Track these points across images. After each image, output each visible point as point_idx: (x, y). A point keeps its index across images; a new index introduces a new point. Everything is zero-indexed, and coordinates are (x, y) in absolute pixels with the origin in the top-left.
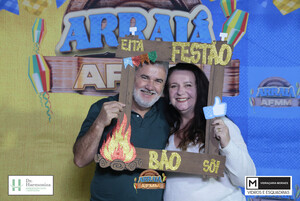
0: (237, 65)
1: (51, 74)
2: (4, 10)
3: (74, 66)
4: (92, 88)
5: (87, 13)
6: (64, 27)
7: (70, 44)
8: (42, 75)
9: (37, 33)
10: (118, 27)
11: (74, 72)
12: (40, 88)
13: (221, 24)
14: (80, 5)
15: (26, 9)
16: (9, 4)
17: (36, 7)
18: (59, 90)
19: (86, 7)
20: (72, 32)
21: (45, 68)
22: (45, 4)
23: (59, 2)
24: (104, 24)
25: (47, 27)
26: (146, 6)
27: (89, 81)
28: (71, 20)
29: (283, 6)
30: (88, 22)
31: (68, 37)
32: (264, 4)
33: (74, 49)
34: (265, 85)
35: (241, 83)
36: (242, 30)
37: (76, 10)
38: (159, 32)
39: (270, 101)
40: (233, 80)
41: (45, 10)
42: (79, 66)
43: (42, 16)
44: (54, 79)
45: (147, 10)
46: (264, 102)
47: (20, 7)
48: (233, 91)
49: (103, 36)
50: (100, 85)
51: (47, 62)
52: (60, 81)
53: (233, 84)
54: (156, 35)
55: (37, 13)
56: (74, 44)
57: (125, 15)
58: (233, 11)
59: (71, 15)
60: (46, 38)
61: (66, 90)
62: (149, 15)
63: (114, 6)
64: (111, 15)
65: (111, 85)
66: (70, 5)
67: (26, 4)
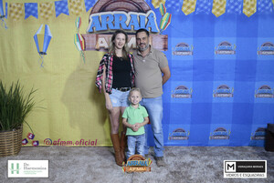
2: (62, 14)
4: (103, 48)
7: (93, 28)
8: (81, 42)
9: (78, 24)
10: (114, 20)
12: (80, 49)
13: (160, 18)
15: (72, 13)
16: (64, 11)
17: (77, 12)
18: (89, 49)
19: (99, 11)
20: (93, 23)
21: (82, 39)
22: (81, 10)
23: (87, 10)
24: (108, 19)
25: (82, 21)
27: (102, 45)
28: (93, 18)
29: (186, 11)
30: (100, 18)
31: (91, 25)
32: (178, 10)
33: (95, 31)
34: (178, 46)
35: (169, 45)
38: (133, 22)
41: (81, 13)
43: (79, 16)
46: (178, 53)
47: (69, 12)
48: (165, 48)
49: (107, 25)
51: (83, 37)
53: (165, 46)
54: (131, 24)
55: (77, 15)
57: (117, 15)
58: (165, 13)
59: (93, 15)
60: (82, 26)
62: (128, 15)
63: (112, 11)
64: (111, 15)
67: (72, 10)
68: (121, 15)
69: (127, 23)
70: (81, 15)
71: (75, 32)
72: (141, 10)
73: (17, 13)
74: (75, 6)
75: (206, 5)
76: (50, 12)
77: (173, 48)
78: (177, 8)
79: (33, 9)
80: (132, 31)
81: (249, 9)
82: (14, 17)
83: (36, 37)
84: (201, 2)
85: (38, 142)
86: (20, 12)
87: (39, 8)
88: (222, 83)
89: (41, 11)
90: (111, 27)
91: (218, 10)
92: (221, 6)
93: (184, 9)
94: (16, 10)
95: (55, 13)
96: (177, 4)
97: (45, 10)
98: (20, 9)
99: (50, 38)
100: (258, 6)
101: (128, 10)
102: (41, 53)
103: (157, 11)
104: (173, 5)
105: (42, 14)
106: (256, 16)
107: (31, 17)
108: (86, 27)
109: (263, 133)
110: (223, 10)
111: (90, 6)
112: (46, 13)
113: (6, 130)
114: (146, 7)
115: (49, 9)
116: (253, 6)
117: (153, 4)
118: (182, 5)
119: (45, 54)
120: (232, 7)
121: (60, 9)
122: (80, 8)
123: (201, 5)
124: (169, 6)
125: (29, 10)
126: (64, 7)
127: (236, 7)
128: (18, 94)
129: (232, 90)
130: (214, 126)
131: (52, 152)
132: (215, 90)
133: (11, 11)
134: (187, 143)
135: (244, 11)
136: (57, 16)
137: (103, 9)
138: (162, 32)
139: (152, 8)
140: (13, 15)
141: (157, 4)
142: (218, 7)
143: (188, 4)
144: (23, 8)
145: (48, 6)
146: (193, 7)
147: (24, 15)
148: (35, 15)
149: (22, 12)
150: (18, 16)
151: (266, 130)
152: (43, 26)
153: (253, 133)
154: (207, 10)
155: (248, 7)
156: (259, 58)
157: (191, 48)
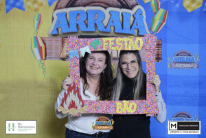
0: (160, 43)
1: (46, 48)
2: (15, 9)
3: (60, 43)
6: (53, 19)
7: (57, 29)
8: (40, 49)
9: (36, 22)
10: (87, 19)
11: (60, 47)
12: (39, 58)
13: (151, 16)
14: (63, 5)
15: (29, 7)
16: (18, 4)
17: (36, 6)
18: (51, 58)
19: (67, 6)
20: (58, 22)
21: (42, 44)
22: (41, 5)
23: (50, 4)
24: (78, 17)
25: (43, 19)
26: (105, 5)
28: (57, 15)
29: (189, 6)
30: (68, 15)
31: (56, 25)
32: (177, 5)
33: (60, 33)
34: (177, 55)
35: (163, 54)
36: (164, 21)
37: (61, 8)
38: (113, 22)
39: (181, 65)
40: (158, 53)
41: (41, 8)
42: (63, 43)
43: (39, 12)
44: (47, 51)
45: (105, 8)
46: (177, 65)
47: (25, 6)
48: (158, 59)
49: (77, 25)
51: (43, 41)
52: (51, 53)
53: (158, 55)
54: (111, 24)
55: (36, 10)
56: (60, 30)
57: (91, 11)
58: (158, 9)
59: (58, 11)
60: (42, 26)
61: (55, 58)
63: (85, 6)
64: (82, 11)
66: (57, 5)
67: (29, 4)
68: (97, 12)
70: (41, 11)
71: (32, 34)
77: (170, 59)
90: (83, 28)
93: (186, 3)
95: (4, 7)
101: (107, 5)
103: (147, 6)
108: (47, 28)
114: (133, 1)
121: (11, 1)
122: (40, 0)
136: (8, 11)
137: (71, 4)
146: (200, 1)
157: (196, 58)
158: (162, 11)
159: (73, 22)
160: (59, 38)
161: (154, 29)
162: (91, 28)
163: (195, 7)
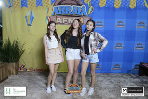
2: (39, 6)
4: (59, 23)
5: (58, 6)
7: (54, 13)
8: (48, 20)
9: (47, 11)
10: (65, 9)
16: (41, 4)
19: (58, 5)
20: (55, 11)
21: (49, 18)
23: (52, 4)
24: (62, 9)
25: (49, 9)
27: (59, 22)
30: (58, 8)
36: (92, 10)
38: (74, 11)
47: (43, 5)
50: (61, 22)
51: (49, 17)
55: (47, 6)
58: (90, 6)
59: (55, 7)
62: (72, 7)
63: (64, 4)
64: (63, 7)
65: (64, 22)
67: (44, 4)
68: (68, 7)
69: (72, 11)
70: (49, 6)
71: (46, 15)
72: (78, 5)
73: (17, 5)
74: (46, 2)
75: (111, 2)
76: (33, 5)
78: (97, 4)
79: (25, 3)
80: (74, 15)
81: (132, 5)
82: (16, 7)
83: (26, 17)
84: (109, 1)
85: (26, 69)
86: (19, 4)
87: (28, 3)
88: (118, 42)
89: (29, 4)
91: (117, 5)
92: (119, 3)
93: (100, 4)
94: (17, 4)
95: (36, 5)
96: (97, 2)
97: (31, 4)
98: (19, 3)
99: (33, 17)
100: (137, 4)
101: (72, 4)
102: (29, 25)
103: (86, 5)
104: (95, 2)
105: (30, 6)
106: (136, 8)
107: (24, 7)
108: (51, 13)
109: (138, 67)
110: (119, 5)
111: (53, 2)
112: (32, 5)
113: (11, 62)
114: (81, 3)
115: (33, 3)
116: (134, 3)
117: (85, 2)
118: (99, 2)
119: (31, 25)
120: (124, 4)
121: (38, 3)
122: (48, 3)
123: (109, 3)
124: (93, 2)
125: (23, 3)
126: (40, 2)
127: (126, 4)
128: (17, 45)
129: (123, 45)
130: (114, 63)
131: (33, 74)
132: (115, 45)
133: (14, 4)
134: (100, 71)
135: (130, 6)
137: (60, 4)
138: (89, 16)
139: (84, 3)
140: (15, 6)
141: (87, 2)
142: (117, 4)
143: (102, 2)
144: (20, 3)
145: (32, 2)
146: (105, 3)
147: (21, 6)
148: (26, 6)
149: (20, 4)
150: (17, 6)
151: (139, 66)
152: (30, 11)
153: (133, 67)
154: (111, 5)
155: (132, 4)
156: (137, 29)
157: (103, 24)
158: (92, 7)
159: (60, 10)
160: (55, 16)
161: (89, 13)
162: (67, 13)
163: (103, 5)
